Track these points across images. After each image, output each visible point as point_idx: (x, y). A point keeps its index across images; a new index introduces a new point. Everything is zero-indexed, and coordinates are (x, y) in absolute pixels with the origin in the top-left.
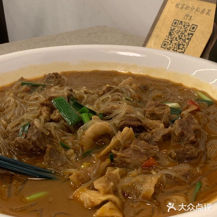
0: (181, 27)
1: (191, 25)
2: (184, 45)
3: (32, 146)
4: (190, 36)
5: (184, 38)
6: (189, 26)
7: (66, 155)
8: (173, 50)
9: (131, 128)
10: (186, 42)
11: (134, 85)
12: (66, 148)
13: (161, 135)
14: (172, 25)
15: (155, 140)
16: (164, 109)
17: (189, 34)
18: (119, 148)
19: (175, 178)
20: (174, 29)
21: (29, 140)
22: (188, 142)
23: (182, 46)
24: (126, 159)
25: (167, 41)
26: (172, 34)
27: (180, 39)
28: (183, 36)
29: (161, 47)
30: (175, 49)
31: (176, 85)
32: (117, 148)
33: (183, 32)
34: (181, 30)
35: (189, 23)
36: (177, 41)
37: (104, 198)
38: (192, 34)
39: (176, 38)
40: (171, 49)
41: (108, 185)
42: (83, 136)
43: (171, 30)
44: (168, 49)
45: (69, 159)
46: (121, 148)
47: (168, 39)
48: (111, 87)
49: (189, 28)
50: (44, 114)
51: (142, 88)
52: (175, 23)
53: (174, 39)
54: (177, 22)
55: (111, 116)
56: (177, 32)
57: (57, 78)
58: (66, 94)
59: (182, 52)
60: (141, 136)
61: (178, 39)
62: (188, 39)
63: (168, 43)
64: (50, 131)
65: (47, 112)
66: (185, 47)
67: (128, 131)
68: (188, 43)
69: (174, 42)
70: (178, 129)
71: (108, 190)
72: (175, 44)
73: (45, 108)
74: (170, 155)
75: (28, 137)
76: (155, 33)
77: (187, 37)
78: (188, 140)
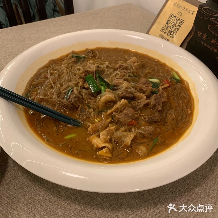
0: (174, 20)
1: (180, 20)
2: (174, 33)
3: (71, 106)
4: (179, 27)
5: (175, 28)
6: (179, 20)
7: (89, 111)
8: (167, 34)
9: (126, 100)
10: (175, 31)
11: (136, 64)
12: (90, 108)
13: (143, 104)
14: (169, 17)
15: (139, 107)
16: (148, 87)
17: (178, 26)
18: (118, 111)
19: (144, 135)
20: (170, 20)
21: (70, 102)
22: (157, 110)
23: (173, 33)
24: (120, 119)
25: (164, 27)
26: (168, 23)
27: (173, 28)
28: (175, 26)
29: (161, 31)
30: (168, 34)
31: (161, 65)
32: (117, 111)
33: (175, 24)
34: (174, 22)
35: (179, 18)
36: (171, 29)
37: (103, 145)
38: (180, 26)
39: (170, 27)
40: (166, 34)
41: (107, 137)
42: (99, 101)
43: (168, 20)
44: (164, 33)
45: (90, 114)
46: (119, 111)
47: (165, 26)
48: (121, 65)
49: (179, 21)
50: (81, 84)
51: (141, 66)
52: (171, 16)
53: (169, 27)
54: (173, 16)
55: (117, 88)
56: (171, 22)
57: (93, 53)
58: (95, 69)
59: (172, 37)
60: (132, 103)
61: (171, 27)
62: (177, 29)
63: (165, 29)
64: (82, 95)
65: (82, 82)
66: (175, 34)
67: (124, 102)
68: (177, 32)
69: (169, 29)
70: (153, 102)
71: (106, 140)
72: (169, 30)
73: (81, 79)
74: (145, 118)
75: (70, 100)
76: (158, 20)
77: (177, 27)
78: (157, 109)
